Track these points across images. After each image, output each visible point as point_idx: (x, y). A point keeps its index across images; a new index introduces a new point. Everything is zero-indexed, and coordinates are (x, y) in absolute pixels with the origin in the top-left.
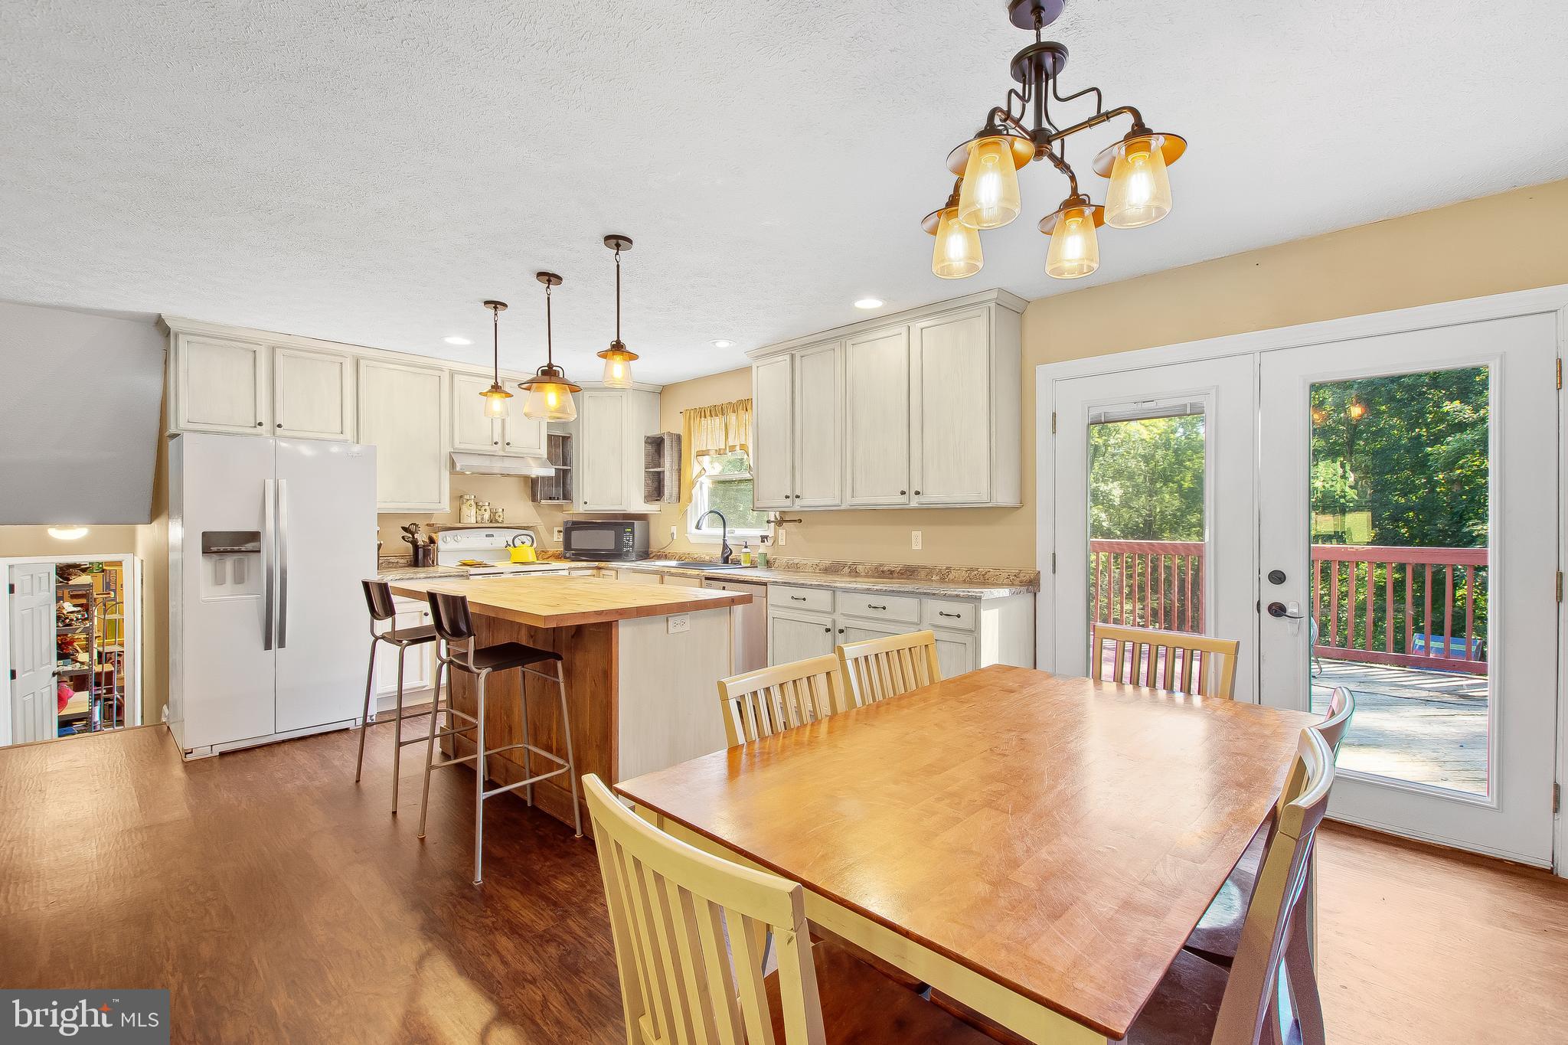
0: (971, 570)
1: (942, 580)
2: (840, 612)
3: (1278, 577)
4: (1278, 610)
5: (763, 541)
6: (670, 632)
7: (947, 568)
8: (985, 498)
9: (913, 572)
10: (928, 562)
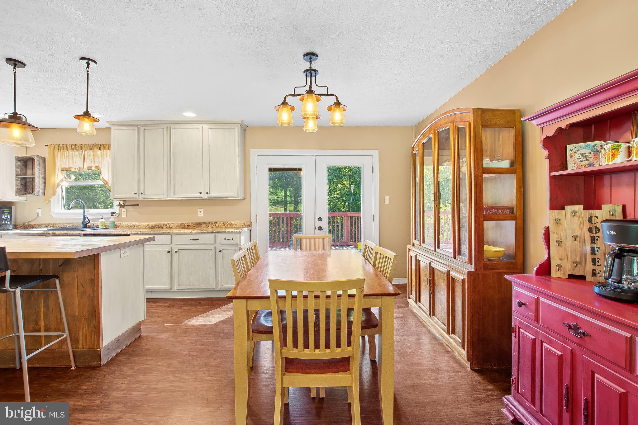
0: (225, 223)
1: (213, 227)
2: (175, 244)
3: (320, 219)
4: (320, 229)
5: (112, 215)
6: (122, 256)
7: (215, 223)
8: (236, 196)
9: (200, 225)
10: (207, 221)
